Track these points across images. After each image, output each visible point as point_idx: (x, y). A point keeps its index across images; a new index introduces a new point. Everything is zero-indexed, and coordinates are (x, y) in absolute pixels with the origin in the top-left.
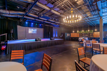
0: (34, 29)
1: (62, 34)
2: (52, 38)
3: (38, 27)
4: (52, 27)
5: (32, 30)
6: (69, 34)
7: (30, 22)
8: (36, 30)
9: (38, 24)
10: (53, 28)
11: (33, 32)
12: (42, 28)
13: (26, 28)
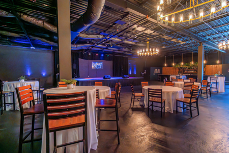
0: (98, 63)
1: (144, 69)
2: (125, 76)
3: (104, 58)
4: (127, 58)
5: (97, 64)
6: (159, 70)
7: (94, 53)
8: (101, 64)
9: (104, 54)
10: (129, 58)
11: (98, 67)
12: (110, 60)
13: (89, 61)
